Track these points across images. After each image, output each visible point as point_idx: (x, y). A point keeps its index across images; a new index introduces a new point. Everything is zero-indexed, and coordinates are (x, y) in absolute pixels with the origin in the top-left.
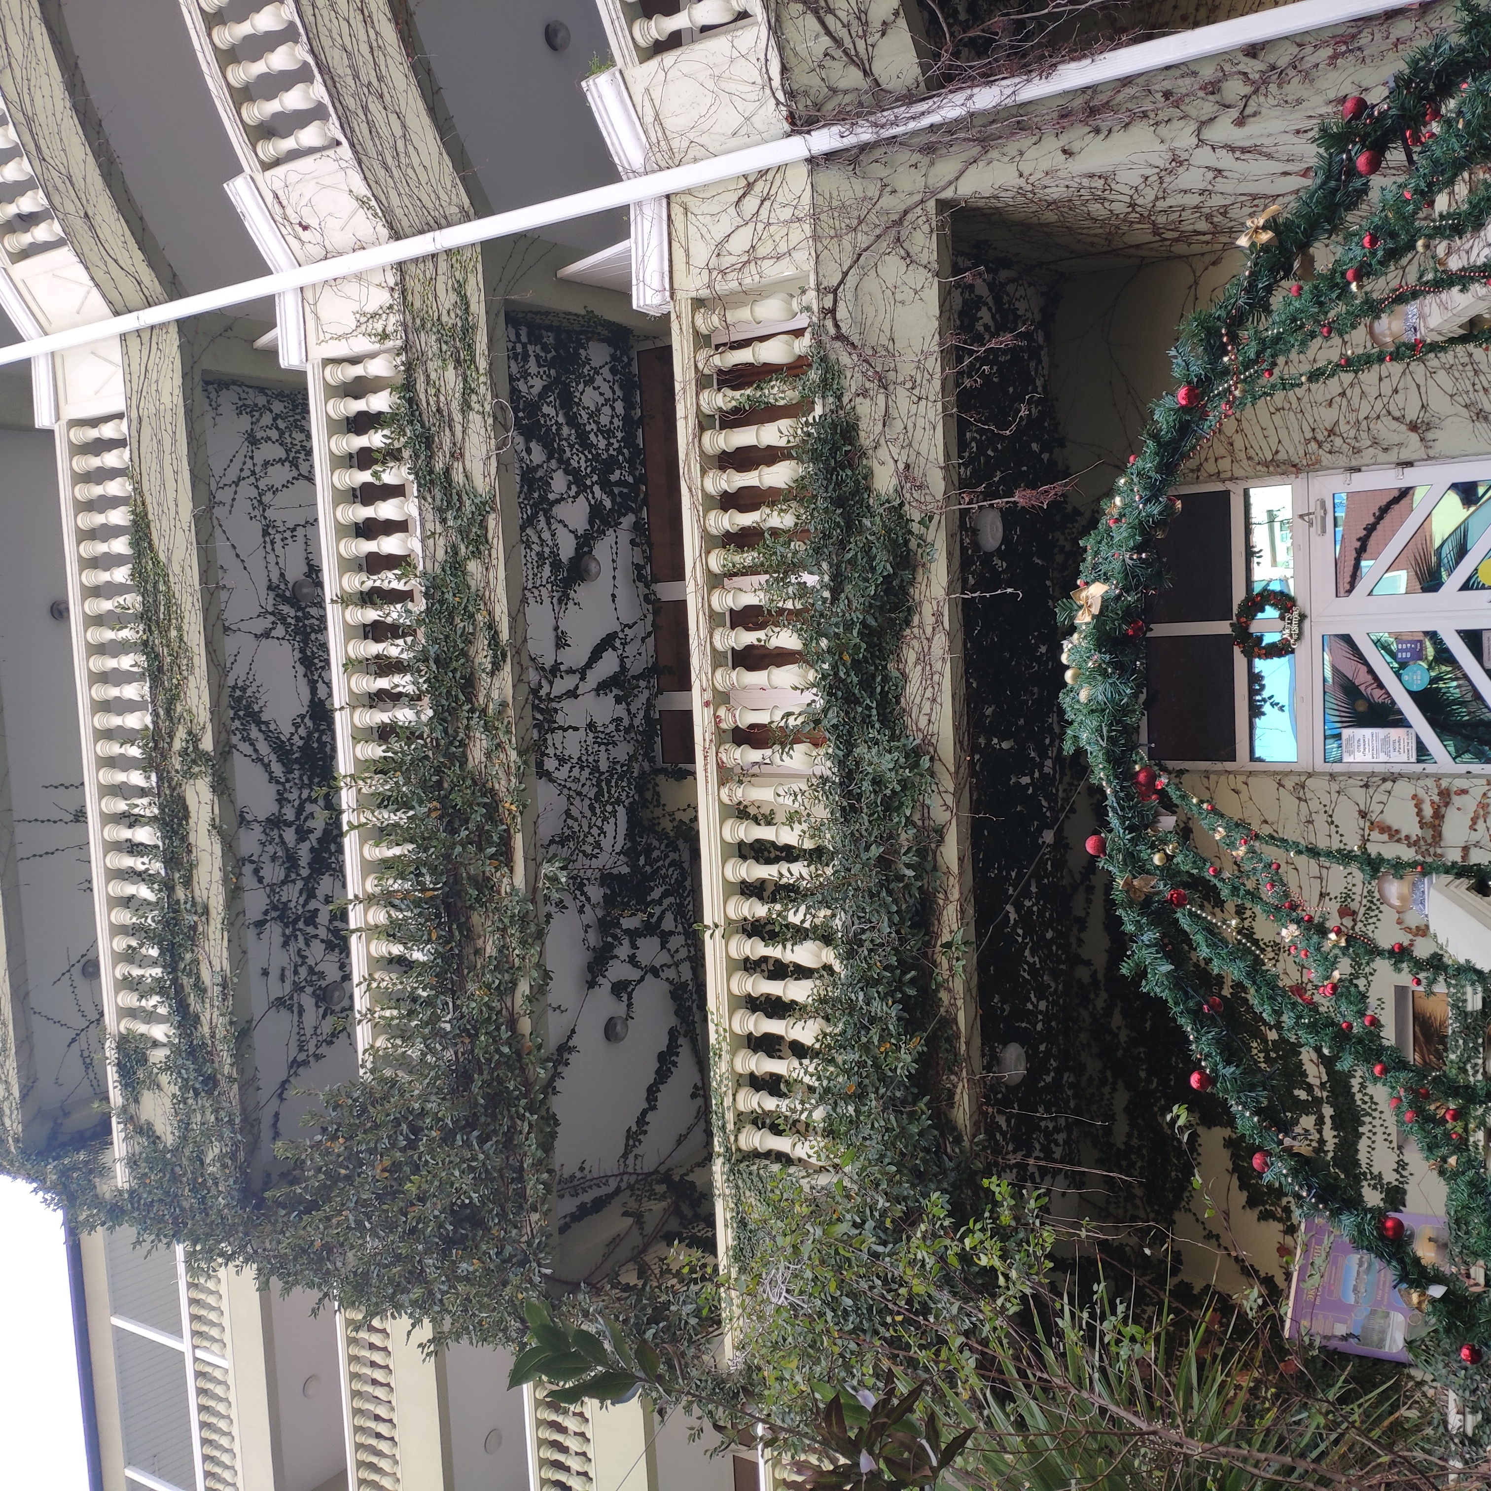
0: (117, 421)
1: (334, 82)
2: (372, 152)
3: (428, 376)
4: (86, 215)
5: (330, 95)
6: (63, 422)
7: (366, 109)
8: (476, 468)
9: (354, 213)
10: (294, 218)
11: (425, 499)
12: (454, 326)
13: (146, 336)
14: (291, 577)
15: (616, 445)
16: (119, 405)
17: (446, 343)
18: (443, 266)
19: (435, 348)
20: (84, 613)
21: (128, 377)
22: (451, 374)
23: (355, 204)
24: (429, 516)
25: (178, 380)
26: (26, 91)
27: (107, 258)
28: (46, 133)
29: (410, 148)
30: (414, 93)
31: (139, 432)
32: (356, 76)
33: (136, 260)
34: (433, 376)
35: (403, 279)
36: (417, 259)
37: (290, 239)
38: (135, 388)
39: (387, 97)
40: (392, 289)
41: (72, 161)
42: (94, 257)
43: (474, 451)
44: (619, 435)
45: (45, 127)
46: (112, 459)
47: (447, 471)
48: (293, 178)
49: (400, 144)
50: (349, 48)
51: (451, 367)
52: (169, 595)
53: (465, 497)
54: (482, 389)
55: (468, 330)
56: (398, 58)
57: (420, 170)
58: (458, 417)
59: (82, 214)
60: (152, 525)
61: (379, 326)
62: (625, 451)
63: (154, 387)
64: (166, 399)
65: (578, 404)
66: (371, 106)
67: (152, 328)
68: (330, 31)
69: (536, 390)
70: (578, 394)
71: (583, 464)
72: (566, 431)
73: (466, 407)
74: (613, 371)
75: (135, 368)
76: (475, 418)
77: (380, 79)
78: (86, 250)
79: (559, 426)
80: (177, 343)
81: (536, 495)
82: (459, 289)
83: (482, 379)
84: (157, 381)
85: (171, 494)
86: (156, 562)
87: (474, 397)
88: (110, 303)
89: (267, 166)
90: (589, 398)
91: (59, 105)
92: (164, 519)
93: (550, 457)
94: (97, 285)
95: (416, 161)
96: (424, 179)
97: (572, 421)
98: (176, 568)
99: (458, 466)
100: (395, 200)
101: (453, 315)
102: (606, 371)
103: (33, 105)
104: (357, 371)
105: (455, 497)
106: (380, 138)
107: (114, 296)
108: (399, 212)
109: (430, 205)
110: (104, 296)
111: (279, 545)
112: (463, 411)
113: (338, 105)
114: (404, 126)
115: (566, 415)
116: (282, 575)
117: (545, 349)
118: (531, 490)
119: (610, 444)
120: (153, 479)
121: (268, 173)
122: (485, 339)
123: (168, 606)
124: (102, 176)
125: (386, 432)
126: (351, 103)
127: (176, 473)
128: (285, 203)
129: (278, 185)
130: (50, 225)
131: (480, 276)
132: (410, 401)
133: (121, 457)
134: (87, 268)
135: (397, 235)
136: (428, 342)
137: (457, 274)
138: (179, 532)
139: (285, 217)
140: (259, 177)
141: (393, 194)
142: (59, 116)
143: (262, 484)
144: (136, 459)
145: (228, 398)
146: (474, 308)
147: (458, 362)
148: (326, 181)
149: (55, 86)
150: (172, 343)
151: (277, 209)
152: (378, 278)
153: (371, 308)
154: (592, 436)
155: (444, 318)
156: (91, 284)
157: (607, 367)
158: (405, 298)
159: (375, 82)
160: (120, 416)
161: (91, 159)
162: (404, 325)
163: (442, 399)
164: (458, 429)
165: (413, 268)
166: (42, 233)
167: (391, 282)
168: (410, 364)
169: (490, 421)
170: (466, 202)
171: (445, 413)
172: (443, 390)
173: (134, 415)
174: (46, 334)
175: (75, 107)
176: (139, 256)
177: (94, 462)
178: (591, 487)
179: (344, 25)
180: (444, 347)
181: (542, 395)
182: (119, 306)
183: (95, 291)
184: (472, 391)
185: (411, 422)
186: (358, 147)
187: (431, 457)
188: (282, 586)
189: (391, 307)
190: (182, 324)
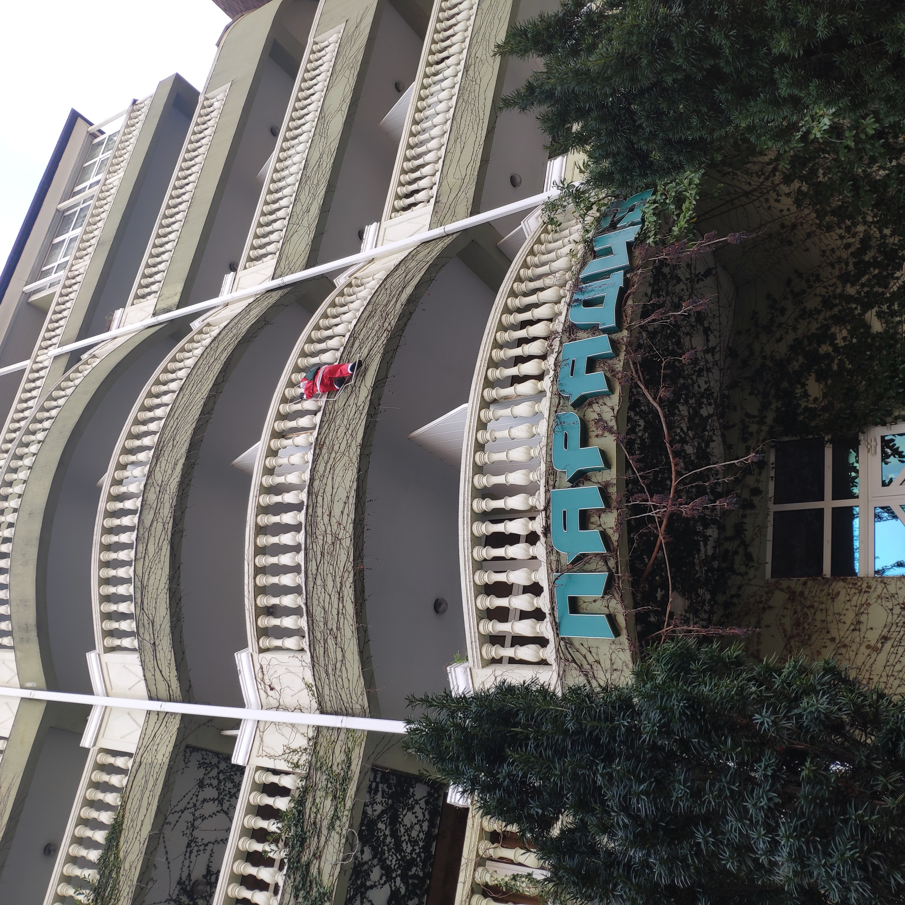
0: (127, 758)
1: (313, 623)
2: (322, 663)
3: (315, 800)
4: (154, 643)
5: (309, 628)
6: (96, 748)
7: (325, 641)
8: (327, 869)
9: (302, 690)
10: (267, 682)
11: (290, 878)
12: (339, 774)
13: (162, 716)
14: (193, 878)
15: (418, 851)
16: (133, 750)
17: (331, 783)
18: (342, 736)
19: (324, 783)
20: (62, 872)
21: (143, 736)
22: (328, 803)
23: (304, 686)
24: (289, 890)
25: (170, 749)
26: (147, 573)
27: (157, 668)
28: (149, 597)
29: (344, 668)
30: (355, 641)
31: (137, 771)
32: (326, 624)
33: (172, 675)
34: (318, 800)
35: (318, 736)
36: (329, 727)
37: (262, 692)
38: (144, 744)
39: (339, 639)
40: (310, 739)
41: (157, 614)
42: (150, 665)
43: (328, 857)
44: (421, 844)
45: (150, 593)
46: (116, 780)
47: (308, 865)
48: (274, 662)
49: (339, 665)
50: (327, 609)
51: (330, 798)
52: (117, 881)
53: (314, 885)
54: (344, 819)
55: (346, 779)
56: (351, 622)
57: (346, 681)
58: (325, 832)
59: (152, 642)
60: (123, 832)
61: (295, 758)
62: (422, 855)
63: (155, 747)
64: (160, 757)
65: (400, 823)
66: (329, 641)
67: (167, 713)
68: (319, 598)
69: (376, 813)
70: (401, 816)
71: (394, 862)
72: (389, 839)
73: (331, 827)
74: (427, 803)
75: (149, 732)
76: (335, 836)
77: (338, 629)
78: (147, 660)
79: (385, 836)
80: (178, 726)
81: (359, 882)
82: (348, 753)
83: (346, 813)
84: (158, 744)
85: (141, 817)
86: (117, 857)
87: (338, 822)
88: (149, 691)
89: (262, 651)
90: (408, 819)
91: (162, 585)
92: (132, 831)
93: (374, 857)
94: (145, 680)
95: (344, 675)
96: (346, 686)
97: (394, 834)
98: (127, 865)
99: (316, 863)
100: (326, 691)
101: (340, 767)
102: (422, 803)
103: (148, 581)
104: (275, 779)
105: (308, 884)
106: (329, 657)
107: (153, 688)
108: (327, 698)
109: (345, 700)
110: (147, 686)
111: (195, 853)
112: (329, 829)
113: (311, 634)
114: (344, 656)
115: (391, 830)
116: (189, 875)
117: (389, 787)
118: (357, 878)
119: (414, 850)
120: (134, 803)
121: (261, 655)
122: (355, 789)
123: (113, 889)
124: (171, 627)
125: (280, 825)
126: (319, 636)
127: (149, 804)
128: (265, 673)
129: (264, 663)
130: (133, 641)
131: (362, 749)
132: (299, 812)
133: (121, 781)
134: (144, 669)
135: (322, 711)
136: (321, 779)
137: (350, 743)
138: (137, 843)
139: (263, 680)
140: (255, 656)
141: (326, 688)
142: (159, 591)
143: (197, 814)
144: (129, 787)
145: (196, 757)
146: (353, 767)
147: (335, 797)
148: (292, 670)
149: (163, 576)
150: (175, 725)
151: (260, 675)
152: (304, 730)
153: (294, 746)
154: (404, 845)
155: (334, 768)
156: (143, 678)
157: (424, 800)
158: (315, 747)
159: (335, 630)
160: (130, 755)
161: (168, 617)
162: (310, 763)
163: (319, 816)
164: (323, 839)
165: (325, 731)
166: (126, 642)
167: (311, 735)
168: (306, 788)
169: (343, 841)
170: (366, 705)
171: (318, 826)
172: (321, 811)
173: (138, 760)
174: (108, 696)
175: (170, 589)
176: (174, 673)
177: (105, 778)
178: (395, 878)
179: (327, 597)
180: (329, 785)
181: (380, 816)
182: (153, 695)
183: (143, 682)
184: (338, 818)
185: (296, 825)
186: (315, 659)
187: (301, 852)
188: (187, 883)
189: (306, 749)
190: (184, 717)
